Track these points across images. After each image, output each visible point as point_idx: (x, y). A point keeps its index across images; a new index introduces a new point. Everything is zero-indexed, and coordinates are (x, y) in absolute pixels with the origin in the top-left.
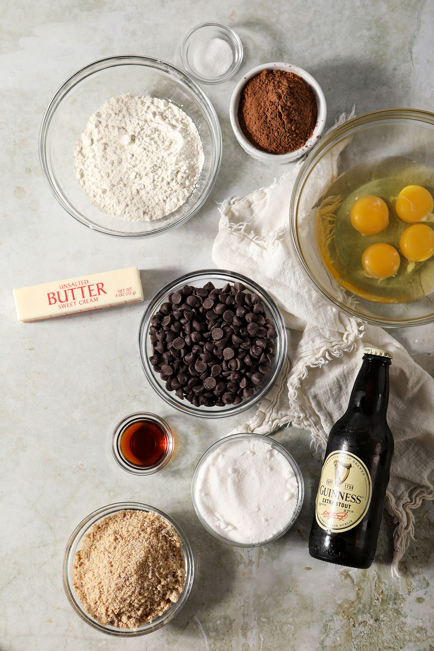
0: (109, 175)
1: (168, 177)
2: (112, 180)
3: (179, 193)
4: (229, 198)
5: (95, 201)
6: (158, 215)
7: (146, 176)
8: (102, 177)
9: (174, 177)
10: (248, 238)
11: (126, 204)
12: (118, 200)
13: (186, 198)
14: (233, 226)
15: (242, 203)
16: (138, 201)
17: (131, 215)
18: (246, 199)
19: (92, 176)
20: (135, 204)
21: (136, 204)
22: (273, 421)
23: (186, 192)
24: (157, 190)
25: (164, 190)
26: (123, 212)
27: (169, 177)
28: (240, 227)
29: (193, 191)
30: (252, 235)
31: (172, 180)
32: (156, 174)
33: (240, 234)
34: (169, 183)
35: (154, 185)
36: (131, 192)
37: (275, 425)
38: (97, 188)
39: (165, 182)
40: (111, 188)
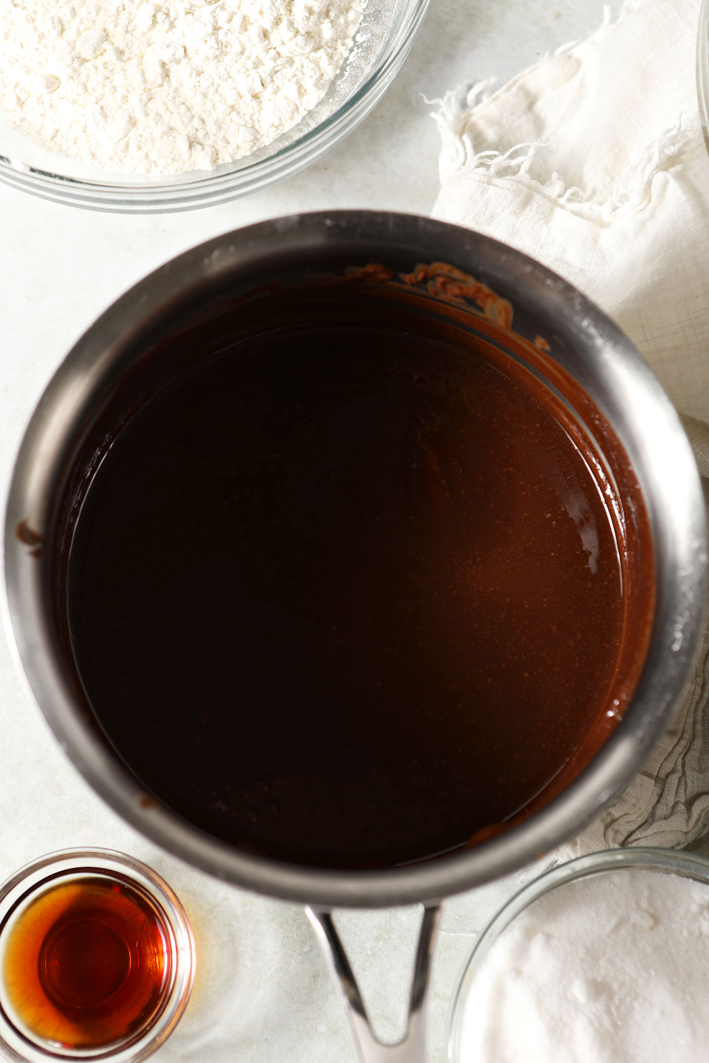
0: (62, 25)
1: (261, 13)
2: (75, 42)
3: (302, 66)
4: (460, 87)
5: (23, 120)
6: (238, 147)
7: (189, 16)
8: (42, 36)
9: (282, 11)
10: (545, 196)
11: (127, 118)
12: (102, 108)
13: (328, 84)
14: (489, 162)
15: (507, 97)
16: (170, 105)
17: (147, 155)
18: (518, 84)
19: (6, 38)
20: (159, 115)
21: (161, 117)
22: (689, 804)
23: (324, 62)
24: (227, 59)
25: (253, 58)
26: (122, 145)
27: (267, 12)
28: (514, 163)
29: (346, 59)
30: (555, 188)
31: (277, 21)
32: (223, 8)
33: (519, 182)
34: (265, 35)
35: (217, 42)
36: (143, 74)
37: (700, 815)
38: (28, 72)
39: (254, 31)
40: (75, 70)
